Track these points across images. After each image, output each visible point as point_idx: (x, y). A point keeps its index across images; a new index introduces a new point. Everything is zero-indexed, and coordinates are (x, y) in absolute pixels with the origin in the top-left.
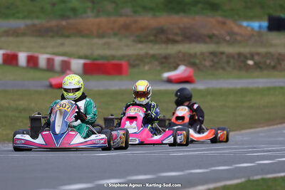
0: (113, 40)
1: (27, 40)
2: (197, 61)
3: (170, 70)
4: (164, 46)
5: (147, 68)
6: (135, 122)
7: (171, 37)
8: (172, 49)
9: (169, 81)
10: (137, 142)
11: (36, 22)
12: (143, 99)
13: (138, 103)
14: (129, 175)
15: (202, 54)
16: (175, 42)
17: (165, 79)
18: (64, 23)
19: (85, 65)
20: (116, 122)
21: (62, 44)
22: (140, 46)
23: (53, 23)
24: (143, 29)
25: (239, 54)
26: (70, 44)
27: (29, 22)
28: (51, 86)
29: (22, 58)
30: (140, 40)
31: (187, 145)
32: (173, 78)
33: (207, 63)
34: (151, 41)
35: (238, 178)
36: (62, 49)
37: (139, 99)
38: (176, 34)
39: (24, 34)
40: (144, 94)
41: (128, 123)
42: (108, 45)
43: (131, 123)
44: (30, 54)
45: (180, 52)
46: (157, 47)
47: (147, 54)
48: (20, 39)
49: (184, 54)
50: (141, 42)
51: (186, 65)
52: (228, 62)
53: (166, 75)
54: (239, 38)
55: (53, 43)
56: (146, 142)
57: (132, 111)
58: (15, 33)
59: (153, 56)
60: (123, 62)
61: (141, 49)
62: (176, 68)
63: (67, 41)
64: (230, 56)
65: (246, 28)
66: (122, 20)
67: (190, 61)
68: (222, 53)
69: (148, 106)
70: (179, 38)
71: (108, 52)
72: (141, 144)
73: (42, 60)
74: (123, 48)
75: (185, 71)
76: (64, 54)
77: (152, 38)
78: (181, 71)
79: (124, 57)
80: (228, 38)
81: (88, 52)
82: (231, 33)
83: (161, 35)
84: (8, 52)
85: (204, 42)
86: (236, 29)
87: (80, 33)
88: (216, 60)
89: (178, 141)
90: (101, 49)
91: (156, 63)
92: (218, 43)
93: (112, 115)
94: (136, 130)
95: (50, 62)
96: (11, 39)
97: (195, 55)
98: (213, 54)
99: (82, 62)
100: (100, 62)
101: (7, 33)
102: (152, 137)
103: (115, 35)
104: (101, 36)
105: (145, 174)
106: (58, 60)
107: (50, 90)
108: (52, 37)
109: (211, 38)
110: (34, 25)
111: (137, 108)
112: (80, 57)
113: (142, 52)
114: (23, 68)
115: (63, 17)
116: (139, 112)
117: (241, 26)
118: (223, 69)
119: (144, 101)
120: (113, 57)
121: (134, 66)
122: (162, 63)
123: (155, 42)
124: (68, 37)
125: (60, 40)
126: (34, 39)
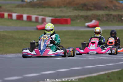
0: (64, 9)
1: (27, 9)
2: (100, 18)
3: (88, 22)
4: (86, 12)
5: (79, 21)
6: (94, 45)
7: (89, 7)
8: (89, 13)
9: (88, 27)
10: (96, 53)
12: (98, 35)
13: (96, 36)
15: (102, 15)
16: (90, 10)
17: (86, 26)
18: (43, 2)
19: (52, 20)
20: (86, 45)
21: (42, 11)
22: (76, 11)
24: (77, 4)
25: (119, 15)
26: (45, 11)
28: (37, 29)
29: (25, 17)
31: (116, 54)
32: (90, 25)
33: (105, 19)
34: (80, 10)
35: (118, 69)
36: (42, 13)
37: (97, 35)
38: (91, 7)
39: (25, 7)
40: (99, 33)
41: (91, 45)
42: (62, 11)
43: (93, 45)
44: (28, 15)
45: (93, 14)
46: (83, 12)
47: (79, 15)
48: (24, 9)
49: (95, 15)
50: (76, 10)
51: (96, 20)
52: (114, 19)
53: (87, 24)
54: (118, 8)
55: (38, 10)
56: (99, 53)
57: (93, 40)
58: (22, 6)
59: (81, 16)
60: (68, 19)
61: (76, 13)
62: (91, 21)
64: (114, 16)
65: (121, 4)
67: (97, 18)
68: (111, 15)
69: (100, 38)
70: (92, 8)
71: (61, 14)
72: (97, 54)
73: (34, 17)
74: (68, 13)
75: (95, 22)
76: (43, 15)
77: (81, 8)
78: (93, 22)
79: (69, 16)
80: (114, 8)
81: (53, 14)
82: (115, 6)
83: (84, 7)
84: (19, 14)
85: (103, 10)
86: (117, 4)
87: (50, 6)
88: (108, 18)
89: (113, 52)
90: (58, 13)
91: (83, 19)
92: (109, 10)
93: (85, 42)
94: (95, 48)
95: (37, 18)
96: (20, 9)
97: (99, 16)
98: (107, 15)
99: (50, 18)
100: (58, 18)
101: (18, 6)
102: (102, 51)
103: (65, 7)
104: (59, 7)
105: (78, 67)
106: (40, 18)
107: (37, 31)
108: (38, 8)
109: (106, 8)
111: (95, 39)
112: (50, 17)
113: (77, 14)
114: (25, 21)
116: (96, 41)
117: (119, 3)
118: (112, 21)
119: (98, 36)
120: (64, 16)
121: (73, 20)
122: (85, 19)
123: (82, 10)
124: (44, 8)
125: (41, 9)
126: (30, 9)
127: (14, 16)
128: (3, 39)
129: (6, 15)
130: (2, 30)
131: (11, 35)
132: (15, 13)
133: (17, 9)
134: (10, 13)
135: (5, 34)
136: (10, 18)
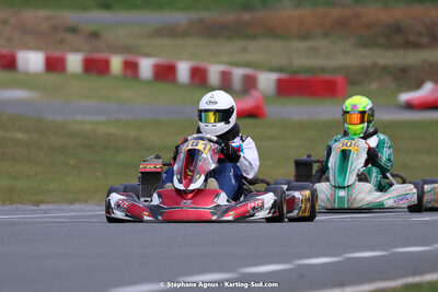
0: (323, 43)
1: (190, 43)
3: (410, 88)
4: (400, 52)
5: (374, 86)
7: (411, 38)
8: (413, 58)
9: (409, 106)
11: (205, 15)
14: (346, 251)
16: (417, 46)
17: (403, 103)
18: (247, 17)
19: (280, 82)
21: (244, 50)
22: (364, 52)
23: (230, 17)
24: (368, 26)
26: (257, 49)
27: (193, 15)
29: (183, 70)
30: (365, 44)
32: (416, 102)
34: (380, 45)
36: (244, 57)
38: (420, 34)
39: (185, 34)
42: (314, 51)
44: (196, 64)
45: (425, 62)
46: (390, 54)
47: (374, 65)
48: (179, 42)
49: (432, 66)
50: (365, 46)
51: (435, 82)
53: (404, 97)
55: (231, 47)
58: (172, 32)
59: (385, 69)
60: (338, 77)
61: (366, 57)
62: (418, 86)
63: (252, 45)
66: (335, 13)
70: (424, 40)
71: (314, 62)
73: (214, 72)
74: (337, 56)
75: (433, 91)
76: (248, 65)
77: (382, 40)
78: (427, 91)
79: (338, 69)
81: (284, 62)
83: (396, 36)
84: (162, 61)
87: (273, 32)
90: (305, 57)
91: (389, 79)
95: (225, 76)
96: (166, 42)
99: (274, 76)
100: (303, 76)
101: (159, 32)
103: (326, 35)
104: (304, 36)
105: (372, 250)
106: (238, 73)
108: (230, 38)
110: (201, 21)
112: (271, 70)
113: (368, 62)
114: (183, 86)
115: (246, 7)
120: (323, 70)
121: (354, 83)
122: (397, 79)
123: (388, 46)
124: (253, 37)
125: (241, 44)
127: (146, 66)
128: (105, 148)
129: (116, 63)
130: (102, 118)
131: (133, 133)
132: (148, 55)
133: (156, 41)
134: (131, 58)
135: (113, 130)
136: (129, 73)
